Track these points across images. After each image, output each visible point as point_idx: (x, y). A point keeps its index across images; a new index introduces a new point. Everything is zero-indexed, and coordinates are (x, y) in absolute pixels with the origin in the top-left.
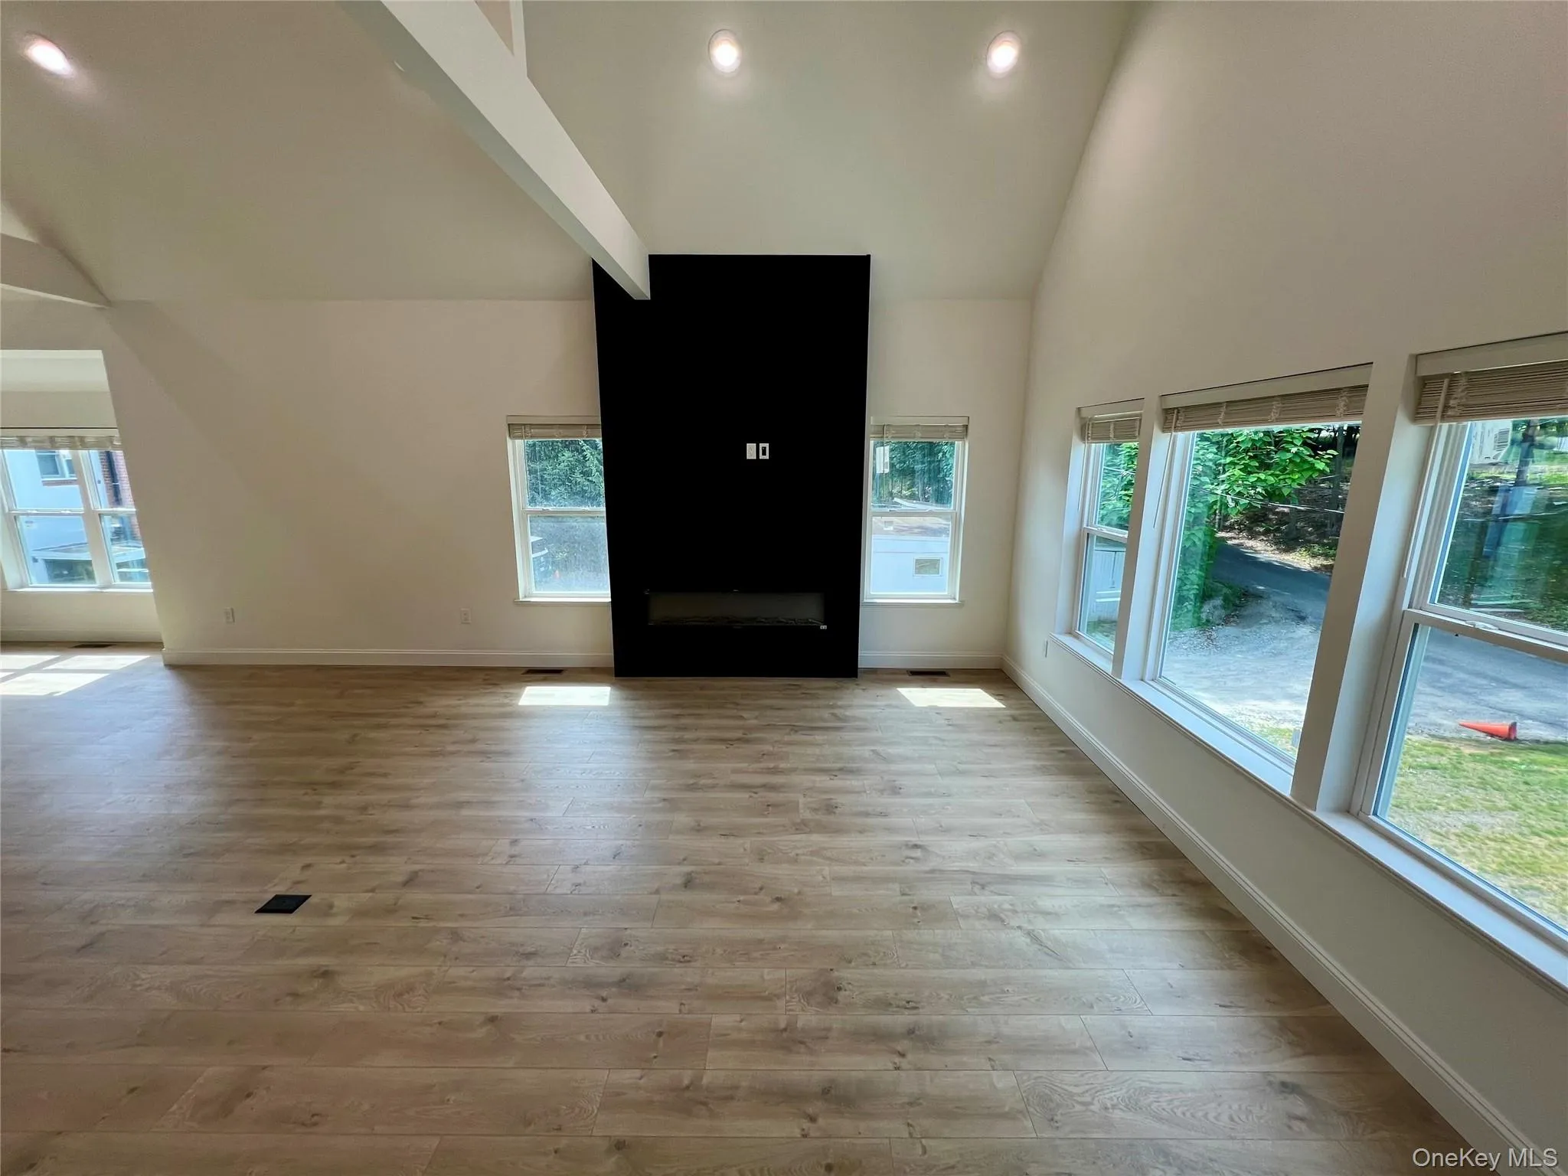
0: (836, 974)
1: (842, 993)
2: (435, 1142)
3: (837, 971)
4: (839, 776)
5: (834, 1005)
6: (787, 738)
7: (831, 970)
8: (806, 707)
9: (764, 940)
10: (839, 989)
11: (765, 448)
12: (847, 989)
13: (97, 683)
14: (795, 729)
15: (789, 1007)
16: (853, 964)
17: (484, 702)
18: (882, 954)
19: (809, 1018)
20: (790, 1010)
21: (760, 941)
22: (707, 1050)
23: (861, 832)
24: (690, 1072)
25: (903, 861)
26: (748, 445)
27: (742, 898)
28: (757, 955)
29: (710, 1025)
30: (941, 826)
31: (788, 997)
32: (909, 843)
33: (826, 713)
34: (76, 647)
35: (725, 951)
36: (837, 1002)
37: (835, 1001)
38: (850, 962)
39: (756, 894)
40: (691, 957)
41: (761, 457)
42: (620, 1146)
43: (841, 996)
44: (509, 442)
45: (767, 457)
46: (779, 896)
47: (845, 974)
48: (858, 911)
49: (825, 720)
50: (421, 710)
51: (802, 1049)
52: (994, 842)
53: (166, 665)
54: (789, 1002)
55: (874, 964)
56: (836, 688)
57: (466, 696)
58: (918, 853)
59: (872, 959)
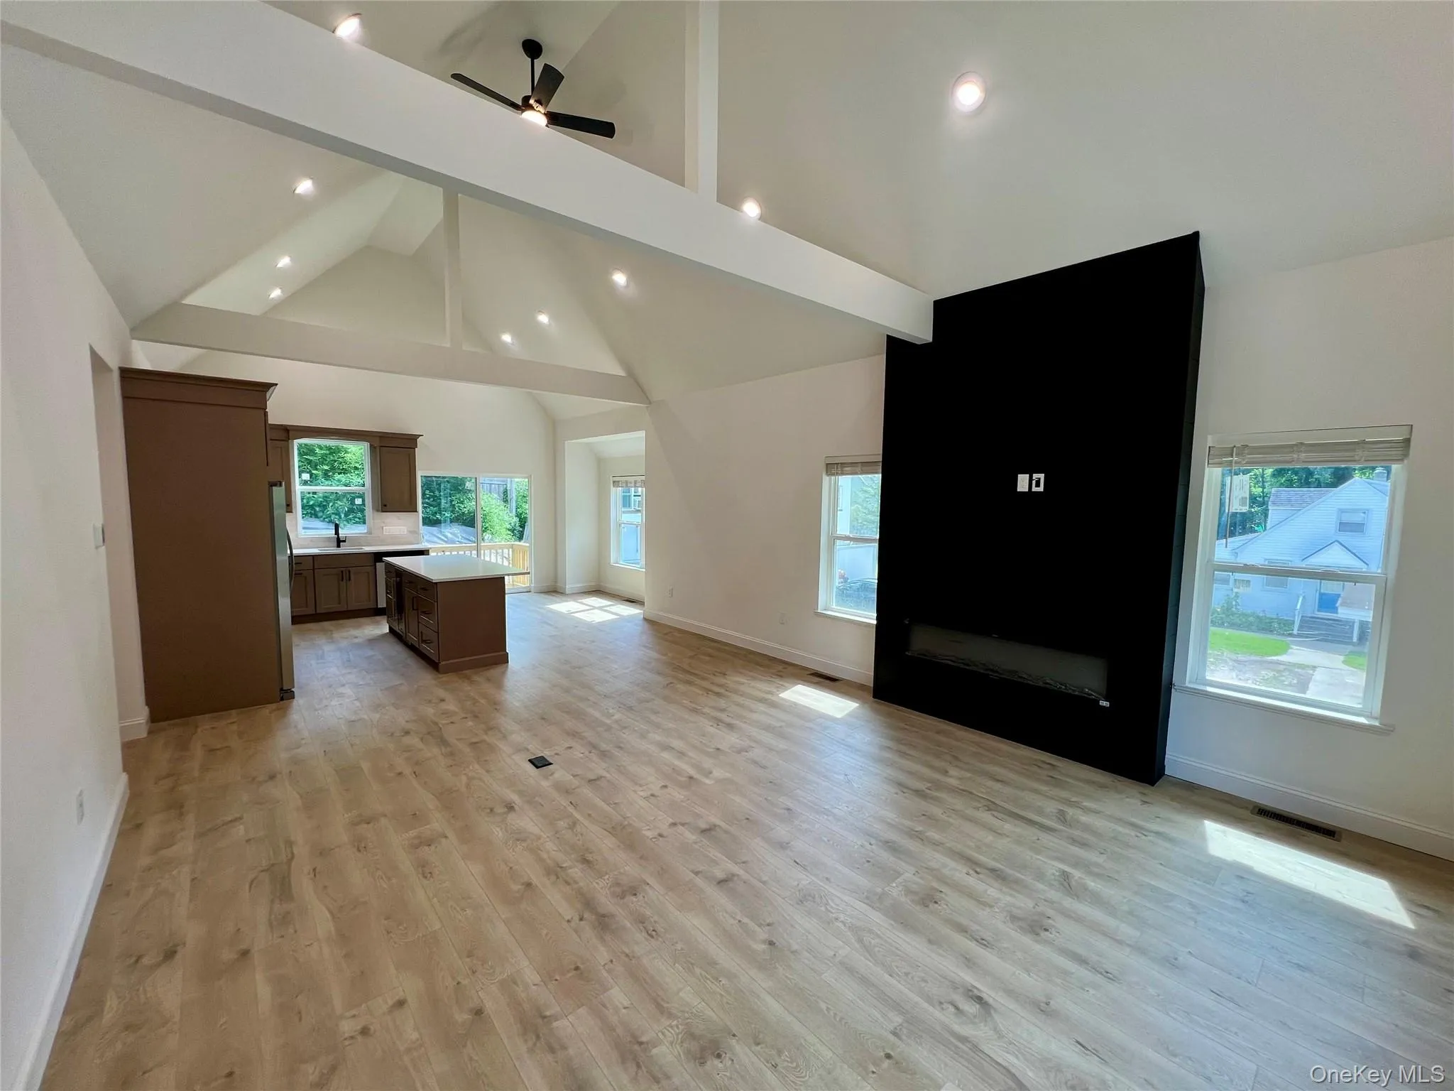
0: (733, 1042)
1: (716, 1062)
2: (437, 926)
3: (737, 1041)
4: (981, 876)
5: (698, 1064)
6: (970, 812)
7: (734, 1035)
8: (1035, 791)
9: (717, 964)
10: (719, 1056)
11: (1040, 479)
12: (724, 1062)
13: (612, 621)
14: (991, 807)
15: (666, 1031)
16: (758, 1048)
17: (757, 686)
18: (794, 1065)
19: (667, 1053)
20: (663, 1034)
21: (713, 963)
22: (583, 1005)
23: (930, 941)
24: (558, 1009)
25: (941, 1003)
26: (1020, 476)
27: (745, 920)
28: (698, 971)
29: (606, 990)
30: (1047, 1004)
31: (675, 1023)
32: (975, 991)
33: (1051, 807)
34: (627, 601)
35: (682, 949)
36: (702, 1064)
37: (702, 1061)
38: (758, 1044)
39: (760, 925)
40: (657, 934)
41: (1034, 489)
42: (479, 1012)
43: (713, 1063)
44: (826, 479)
45: (1041, 489)
46: (775, 941)
47: (741, 1051)
48: (825, 1008)
49: (1040, 812)
50: (721, 680)
51: (633, 1069)
52: (1108, 1077)
53: (645, 619)
54: (672, 1027)
55: (775, 1066)
56: (1103, 787)
57: (754, 678)
58: (971, 1008)
59: (778, 1060)
